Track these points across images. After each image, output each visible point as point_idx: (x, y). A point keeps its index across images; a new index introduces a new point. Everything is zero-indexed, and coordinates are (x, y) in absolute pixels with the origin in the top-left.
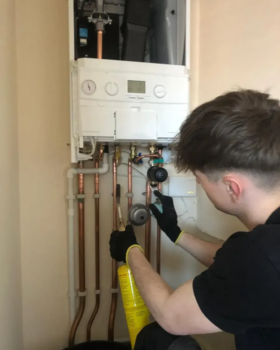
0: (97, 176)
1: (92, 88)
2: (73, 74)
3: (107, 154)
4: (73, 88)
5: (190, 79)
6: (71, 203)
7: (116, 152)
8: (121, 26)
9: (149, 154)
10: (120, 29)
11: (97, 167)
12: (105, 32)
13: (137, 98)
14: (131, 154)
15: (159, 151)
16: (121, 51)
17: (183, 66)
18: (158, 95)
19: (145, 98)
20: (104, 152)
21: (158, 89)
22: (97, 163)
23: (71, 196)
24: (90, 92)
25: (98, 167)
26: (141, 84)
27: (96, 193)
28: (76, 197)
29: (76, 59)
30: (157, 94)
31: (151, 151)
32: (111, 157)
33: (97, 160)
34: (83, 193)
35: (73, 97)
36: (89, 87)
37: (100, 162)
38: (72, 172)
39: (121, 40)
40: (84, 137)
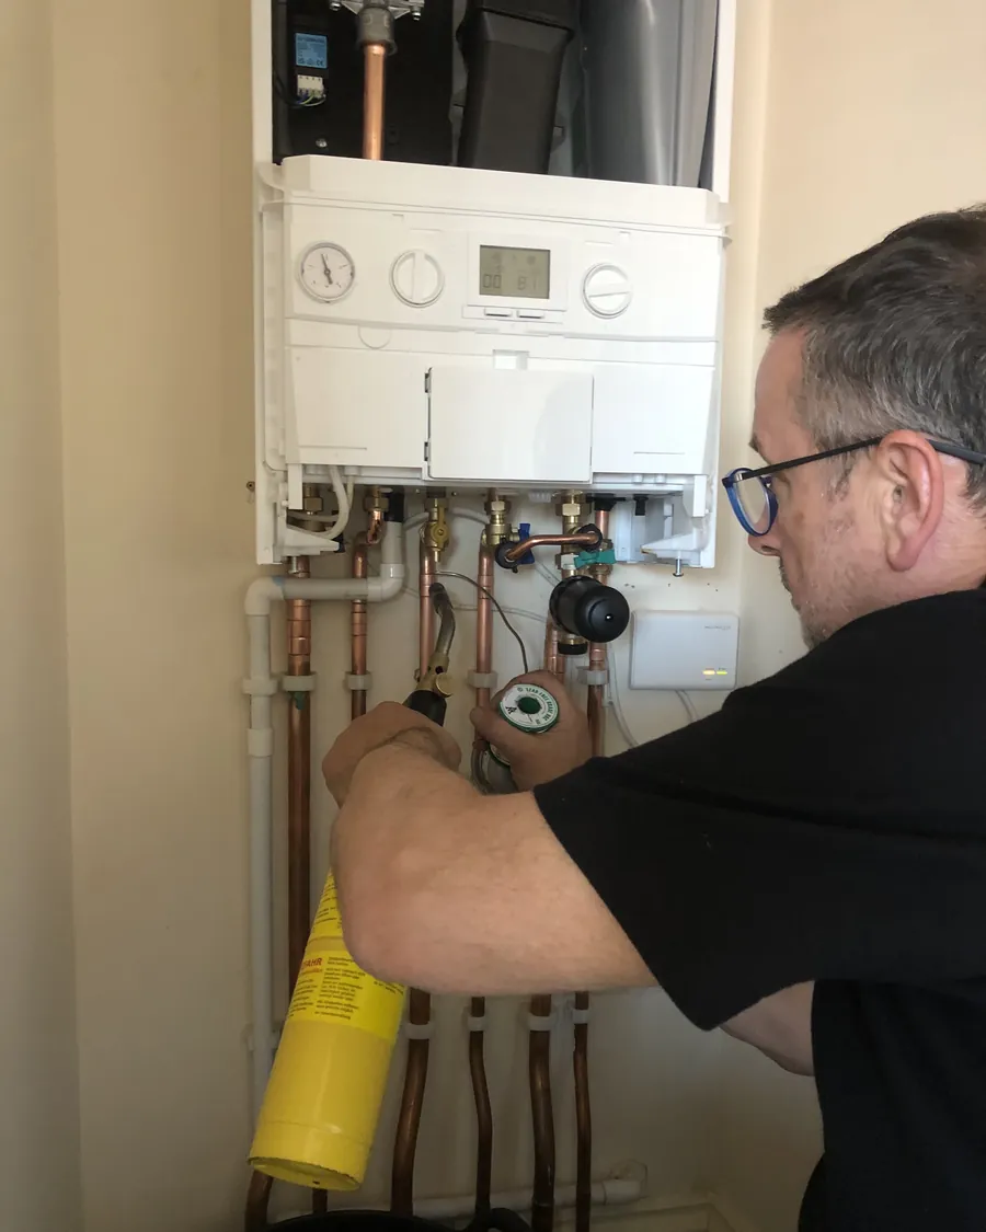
0: (358, 608)
1: (340, 275)
2: (265, 218)
3: (398, 524)
4: (266, 275)
5: (726, 242)
6: (260, 704)
7: (431, 519)
8: (461, 26)
9: (561, 533)
10: (457, 36)
11: (359, 574)
12: (395, 50)
13: (515, 317)
14: (488, 529)
15: (597, 519)
16: (456, 130)
17: (703, 191)
18: (603, 304)
19: (550, 317)
20: (386, 517)
21: (599, 281)
22: (360, 560)
23: (261, 683)
24: (332, 290)
25: (365, 576)
26: (531, 260)
27: (353, 672)
28: (280, 684)
29: (277, 160)
30: (595, 302)
31: (566, 519)
32: (415, 535)
33: (359, 548)
34: (306, 670)
35: (267, 308)
36: (327, 272)
37: (372, 556)
38: (261, 594)
39: (460, 83)
40: (305, 466)
